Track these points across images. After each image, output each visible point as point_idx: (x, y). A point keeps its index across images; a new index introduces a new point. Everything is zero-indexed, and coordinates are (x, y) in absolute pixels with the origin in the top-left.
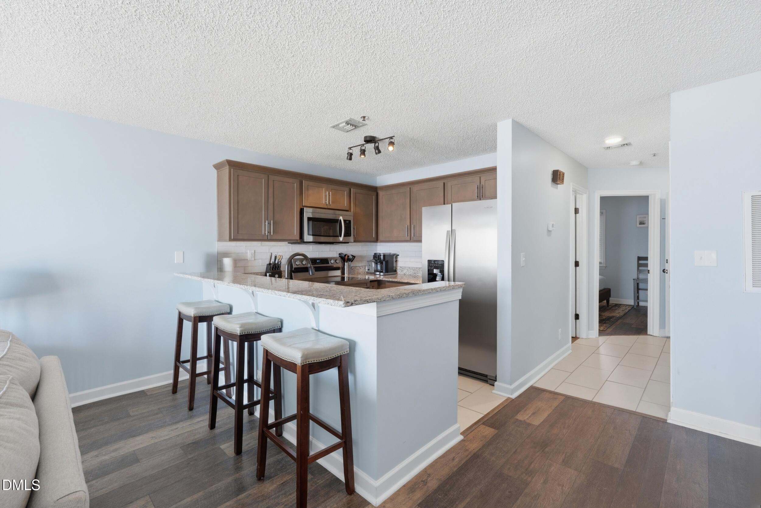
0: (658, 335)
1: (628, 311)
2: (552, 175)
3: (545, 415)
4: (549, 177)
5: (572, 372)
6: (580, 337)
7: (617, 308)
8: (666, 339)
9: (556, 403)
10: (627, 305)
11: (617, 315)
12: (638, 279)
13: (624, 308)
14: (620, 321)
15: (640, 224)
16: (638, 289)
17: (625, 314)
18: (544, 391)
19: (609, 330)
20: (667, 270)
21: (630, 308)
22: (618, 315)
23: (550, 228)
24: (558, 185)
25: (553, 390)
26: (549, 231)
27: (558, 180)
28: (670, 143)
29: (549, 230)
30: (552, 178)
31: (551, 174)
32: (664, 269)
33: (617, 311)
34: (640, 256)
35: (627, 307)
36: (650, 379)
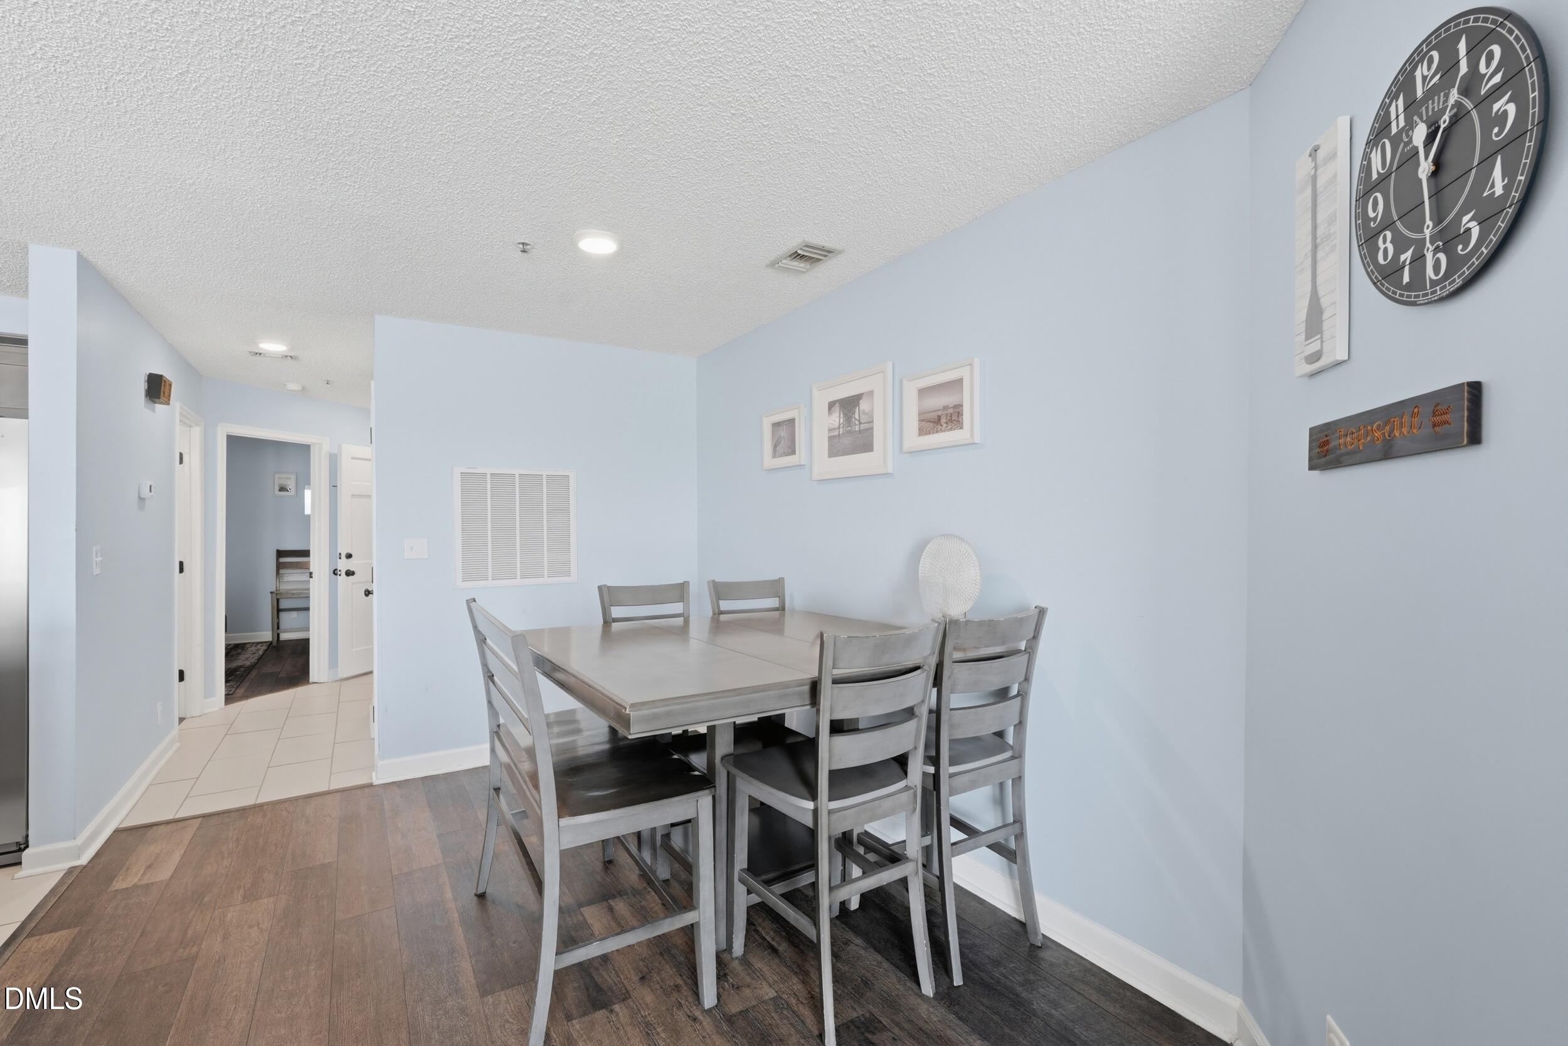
0: (325, 680)
1: (263, 654)
2: (146, 384)
3: (177, 857)
4: (142, 386)
5: (197, 776)
6: (187, 717)
7: (240, 651)
8: (339, 683)
9: (187, 835)
10: (258, 643)
11: (245, 662)
12: (277, 590)
13: (253, 648)
14: (254, 673)
15: (280, 491)
16: (279, 610)
17: (259, 660)
18: (152, 826)
19: (241, 691)
20: (340, 571)
21: (264, 648)
22: (248, 663)
23: (145, 492)
24: (156, 405)
25: (170, 817)
26: (141, 499)
27: (162, 397)
28: (372, 383)
29: (142, 496)
30: (147, 388)
31: (145, 381)
32: (336, 569)
33: (242, 657)
34: (280, 549)
35: (259, 646)
36: (334, 743)
